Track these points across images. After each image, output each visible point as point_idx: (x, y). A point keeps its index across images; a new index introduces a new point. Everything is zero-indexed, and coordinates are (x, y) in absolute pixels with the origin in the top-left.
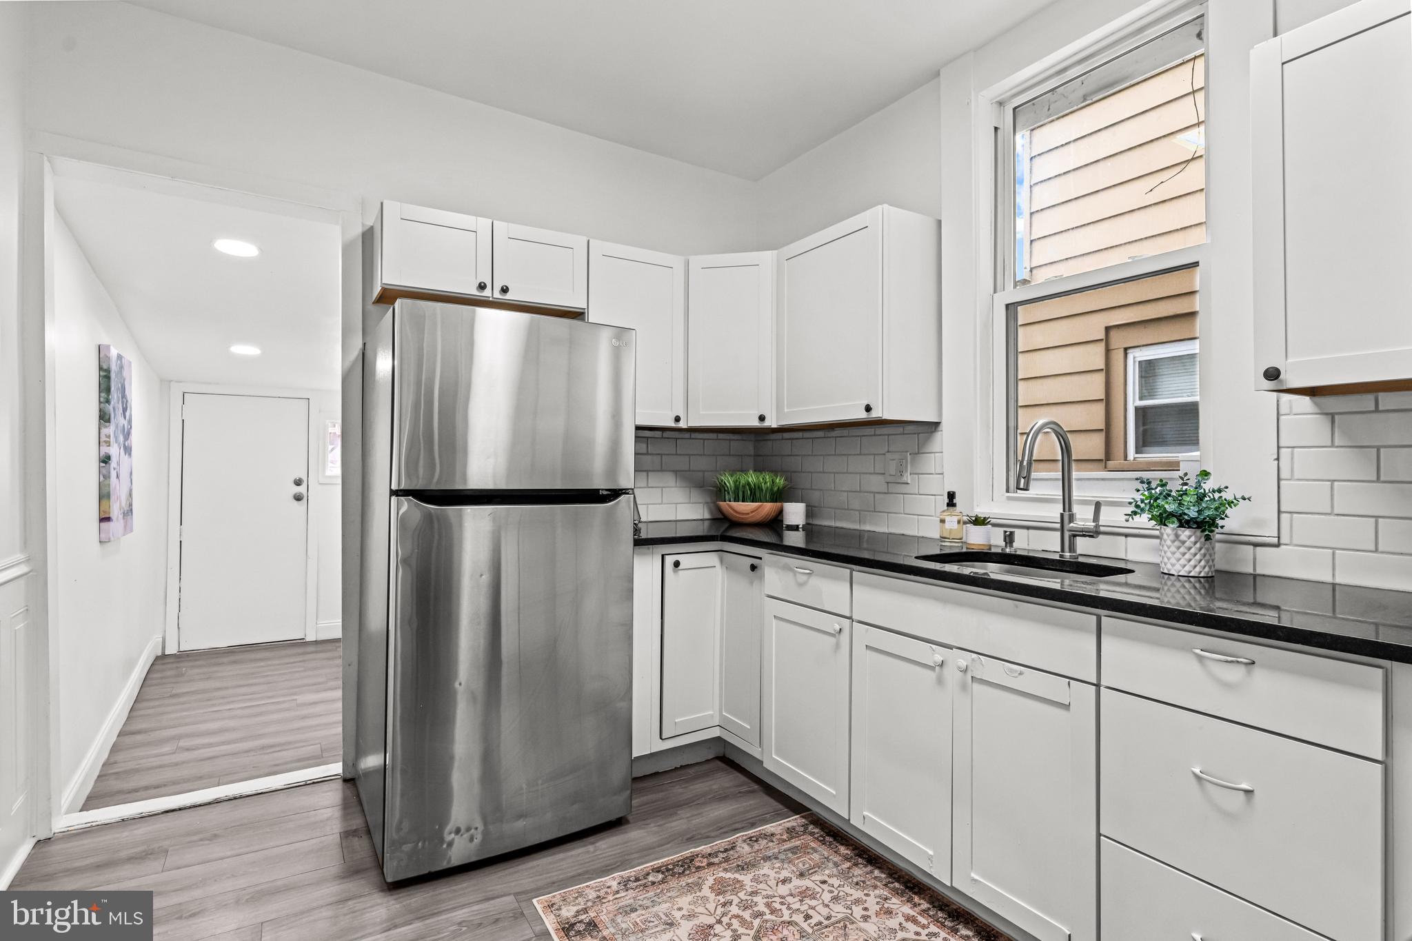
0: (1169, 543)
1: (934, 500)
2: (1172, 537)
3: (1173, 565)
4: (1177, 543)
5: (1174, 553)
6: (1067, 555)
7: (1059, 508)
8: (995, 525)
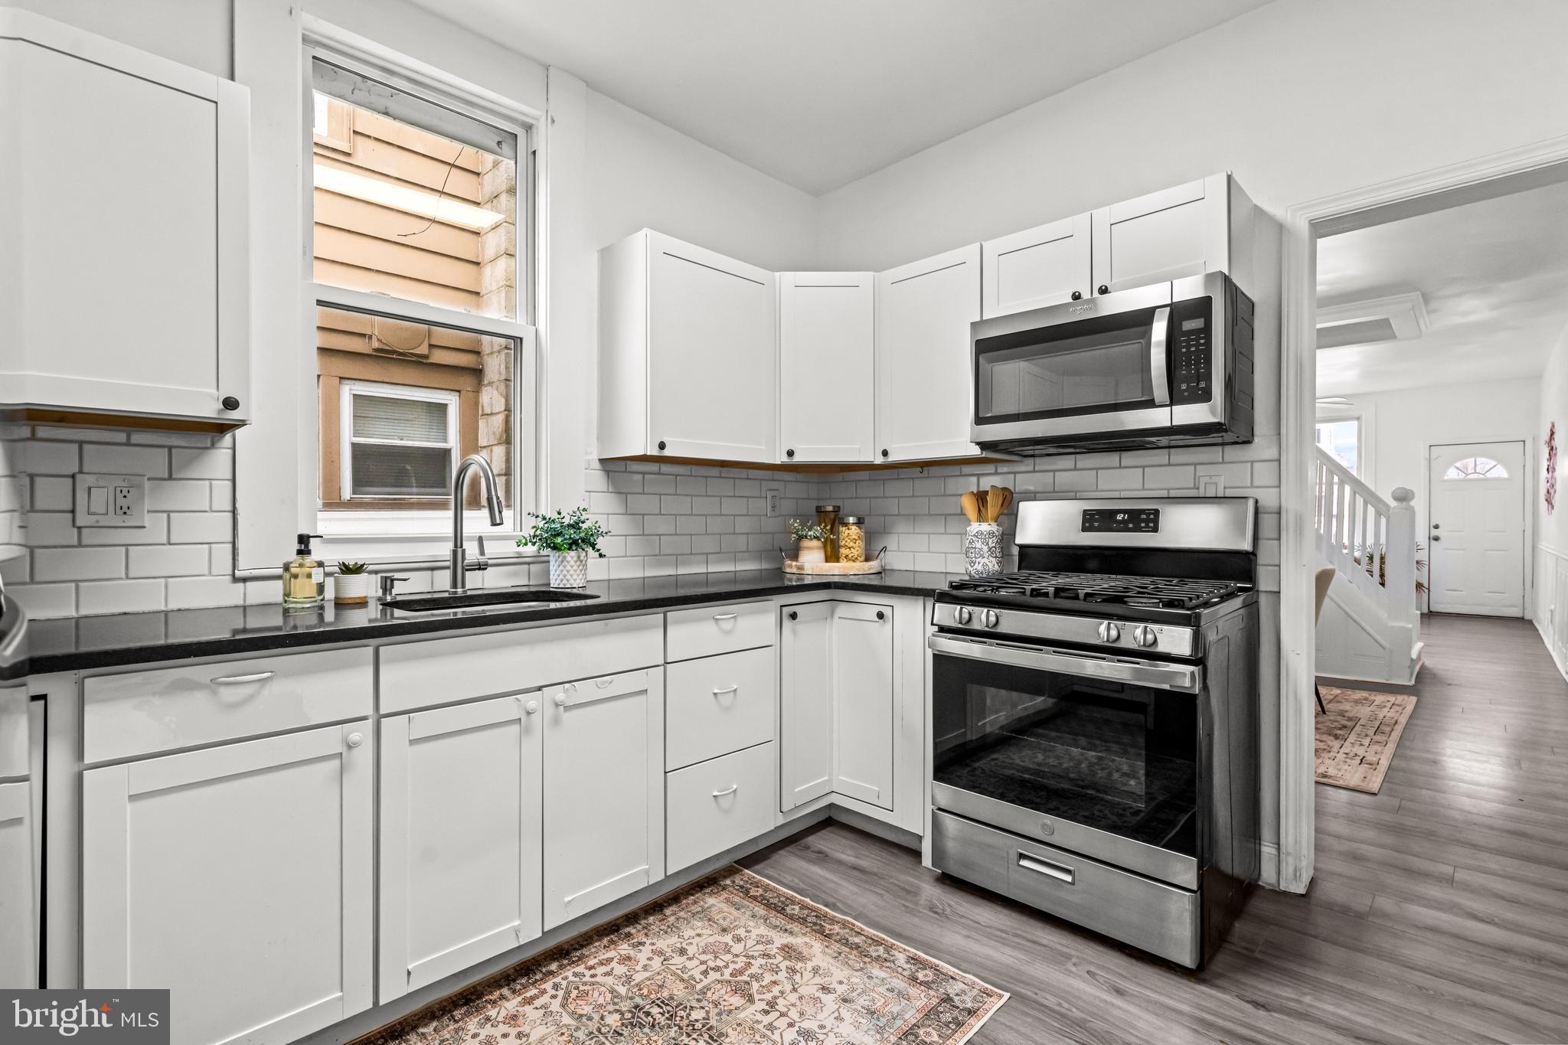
0: (572, 563)
1: (207, 552)
2: (575, 559)
3: (575, 580)
4: (578, 563)
5: (576, 571)
6: (460, 590)
7: (450, 545)
8: (370, 572)
